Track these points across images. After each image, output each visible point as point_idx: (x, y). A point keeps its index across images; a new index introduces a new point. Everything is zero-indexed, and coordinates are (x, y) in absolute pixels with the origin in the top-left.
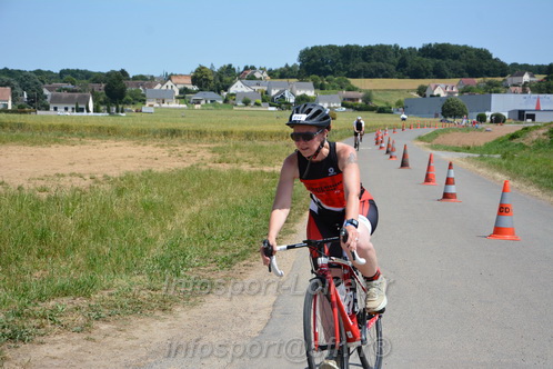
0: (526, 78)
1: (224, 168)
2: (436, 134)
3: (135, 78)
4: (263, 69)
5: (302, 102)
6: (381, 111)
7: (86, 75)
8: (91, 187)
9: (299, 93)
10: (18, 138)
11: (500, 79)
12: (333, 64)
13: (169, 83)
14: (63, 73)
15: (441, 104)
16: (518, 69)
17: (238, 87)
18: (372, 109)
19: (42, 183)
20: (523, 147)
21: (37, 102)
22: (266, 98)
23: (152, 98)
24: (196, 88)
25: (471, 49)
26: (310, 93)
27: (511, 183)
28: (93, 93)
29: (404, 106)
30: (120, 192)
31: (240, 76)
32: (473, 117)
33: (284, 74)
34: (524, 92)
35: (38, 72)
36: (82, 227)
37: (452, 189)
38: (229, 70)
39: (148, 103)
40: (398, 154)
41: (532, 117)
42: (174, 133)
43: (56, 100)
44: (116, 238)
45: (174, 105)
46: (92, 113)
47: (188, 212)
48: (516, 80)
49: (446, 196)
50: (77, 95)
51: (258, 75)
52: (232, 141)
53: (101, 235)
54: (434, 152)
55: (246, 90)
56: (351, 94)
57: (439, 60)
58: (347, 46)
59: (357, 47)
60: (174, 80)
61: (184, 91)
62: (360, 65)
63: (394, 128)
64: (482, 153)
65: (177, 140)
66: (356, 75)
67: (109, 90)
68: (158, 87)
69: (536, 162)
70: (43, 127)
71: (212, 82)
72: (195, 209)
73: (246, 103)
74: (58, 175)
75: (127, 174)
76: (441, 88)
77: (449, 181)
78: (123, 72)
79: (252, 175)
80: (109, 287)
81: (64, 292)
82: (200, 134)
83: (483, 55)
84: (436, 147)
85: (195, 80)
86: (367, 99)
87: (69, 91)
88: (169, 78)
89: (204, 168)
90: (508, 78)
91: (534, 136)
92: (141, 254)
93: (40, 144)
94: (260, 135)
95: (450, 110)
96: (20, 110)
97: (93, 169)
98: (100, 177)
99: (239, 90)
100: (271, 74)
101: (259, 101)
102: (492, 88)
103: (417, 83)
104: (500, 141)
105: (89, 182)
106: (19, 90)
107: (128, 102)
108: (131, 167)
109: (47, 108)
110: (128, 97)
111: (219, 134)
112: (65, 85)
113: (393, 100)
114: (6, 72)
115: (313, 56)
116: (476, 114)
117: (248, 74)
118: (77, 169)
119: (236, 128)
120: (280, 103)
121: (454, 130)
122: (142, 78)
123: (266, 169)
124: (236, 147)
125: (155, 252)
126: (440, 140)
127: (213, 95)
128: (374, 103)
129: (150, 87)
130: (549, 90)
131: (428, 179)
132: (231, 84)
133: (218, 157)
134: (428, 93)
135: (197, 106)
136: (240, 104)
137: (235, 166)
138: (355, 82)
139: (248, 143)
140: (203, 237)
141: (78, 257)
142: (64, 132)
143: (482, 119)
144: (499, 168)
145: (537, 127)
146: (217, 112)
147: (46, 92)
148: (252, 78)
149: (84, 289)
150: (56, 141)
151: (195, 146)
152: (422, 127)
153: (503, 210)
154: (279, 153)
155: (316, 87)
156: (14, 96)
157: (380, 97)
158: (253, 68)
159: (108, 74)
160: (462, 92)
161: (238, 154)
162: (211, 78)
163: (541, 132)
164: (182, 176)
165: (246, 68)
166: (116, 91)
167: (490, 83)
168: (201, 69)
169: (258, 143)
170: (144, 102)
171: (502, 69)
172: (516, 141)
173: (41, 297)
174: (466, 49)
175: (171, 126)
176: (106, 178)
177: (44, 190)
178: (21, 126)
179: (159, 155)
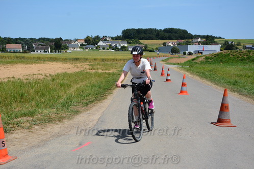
0: (199, 40)
1: (92, 71)
2: (168, 59)
3: (65, 40)
4: (109, 37)
5: (123, 48)
6: (150, 51)
7: (48, 40)
8: (44, 78)
9: (122, 45)
10: (22, 61)
11: (191, 40)
12: (134, 35)
13: (77, 42)
14: (40, 39)
15: (171, 48)
16: (197, 37)
17: (101, 43)
18: (147, 51)
19: (27, 77)
20: (197, 63)
21: (31, 49)
22: (111, 47)
23: (71, 47)
24: (86, 44)
25: (181, 30)
26: (126, 45)
27: (190, 75)
28: (50, 46)
29: (158, 49)
30: (53, 80)
31: (101, 39)
32: (182, 53)
33: (117, 38)
34: (199, 44)
35: (31, 39)
36: (37, 92)
37: (169, 78)
38: (98, 37)
39: (69, 49)
40: (153, 66)
41: (202, 53)
42: (77, 59)
43: (37, 48)
44: (48, 96)
45: (78, 49)
46: (50, 53)
47: (76, 87)
48: (196, 40)
49: (167, 80)
50: (44, 46)
51: (108, 39)
52: (97, 62)
53: (43, 95)
54: (167, 65)
55: (103, 44)
56: (140, 45)
57: (170, 34)
58: (139, 29)
59: (142, 29)
60: (79, 41)
61: (82, 45)
62: (143, 35)
63: (154, 57)
64: (182, 65)
65: (78, 62)
66: (142, 39)
67: (55, 45)
68: (73, 43)
69: (200, 68)
70: (31, 57)
71: (91, 42)
72: (79, 86)
73: (104, 49)
74: (33, 74)
75: (58, 74)
76: (171, 43)
77: (168, 75)
78: (60, 38)
79: (102, 74)
80: (41, 113)
81: (25, 115)
82: (86, 59)
83: (185, 32)
84: (168, 64)
85: (86, 41)
86: (146, 47)
87: (42, 45)
88: (77, 40)
89: (85, 71)
90: (193, 40)
91: (200, 59)
92: (56, 102)
93: (29, 64)
94: (107, 60)
95: (174, 51)
96: (25, 52)
97: (46, 72)
98: (48, 75)
99: (101, 44)
100: (112, 38)
101: (108, 48)
102: (188, 43)
103: (162, 42)
104: (189, 61)
105: (44, 76)
106: (24, 45)
107: (62, 49)
108: (59, 71)
109: (34, 51)
110: (63, 47)
111: (92, 59)
112: (40, 43)
113: (155, 47)
114: (20, 39)
115: (127, 32)
116: (183, 52)
117: (104, 39)
118: (40, 72)
119: (99, 57)
120: (116, 49)
121: (174, 57)
122: (67, 40)
123: (107, 72)
124: (98, 64)
125: (61, 101)
126: (170, 61)
127: (92, 46)
128: (148, 49)
129: (70, 43)
130: (207, 44)
131: (162, 74)
132: (98, 42)
133: (91, 67)
134: (167, 45)
135: (87, 50)
136: (101, 49)
137: (96, 70)
138: (141, 41)
139: (103, 63)
140: (79, 95)
141: (33, 103)
142: (39, 59)
143: (185, 54)
144: (188, 70)
145: (201, 57)
146: (93, 52)
147: (34, 46)
148: (106, 40)
149: (32, 114)
150: (35, 63)
151: (84, 64)
152: (164, 56)
153: (183, 85)
154: (113, 66)
155: (128, 43)
156: (23, 47)
157: (150, 46)
158: (106, 37)
159: (55, 39)
160: (178, 45)
161: (98, 67)
162: (91, 40)
163: (203, 58)
164: (76, 74)
165: (104, 37)
166: (58, 45)
167: (187, 42)
168: (88, 37)
169: (106, 62)
170: (68, 49)
171: (191, 37)
172: (194, 61)
173: (16, 117)
174: (179, 30)
175: (76, 57)
176: (50, 75)
177: (27, 79)
178: (23, 57)
179: (70, 67)
